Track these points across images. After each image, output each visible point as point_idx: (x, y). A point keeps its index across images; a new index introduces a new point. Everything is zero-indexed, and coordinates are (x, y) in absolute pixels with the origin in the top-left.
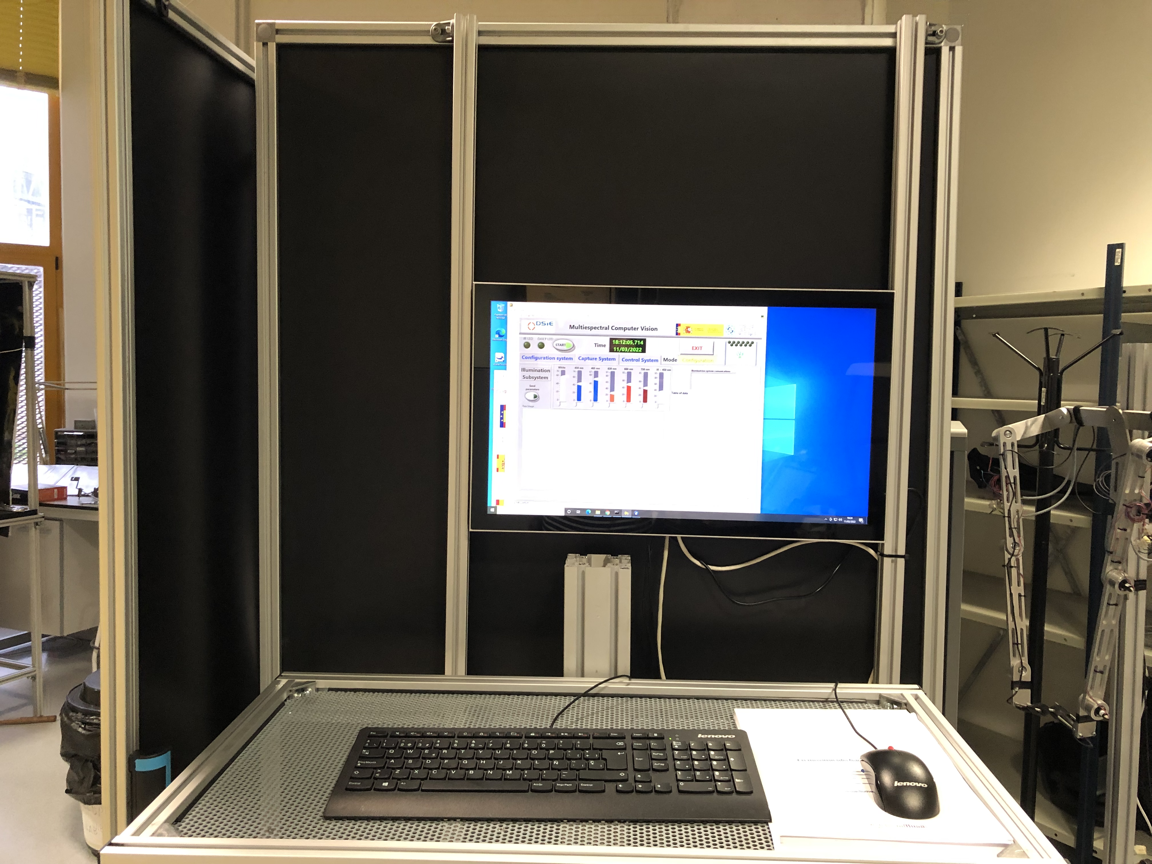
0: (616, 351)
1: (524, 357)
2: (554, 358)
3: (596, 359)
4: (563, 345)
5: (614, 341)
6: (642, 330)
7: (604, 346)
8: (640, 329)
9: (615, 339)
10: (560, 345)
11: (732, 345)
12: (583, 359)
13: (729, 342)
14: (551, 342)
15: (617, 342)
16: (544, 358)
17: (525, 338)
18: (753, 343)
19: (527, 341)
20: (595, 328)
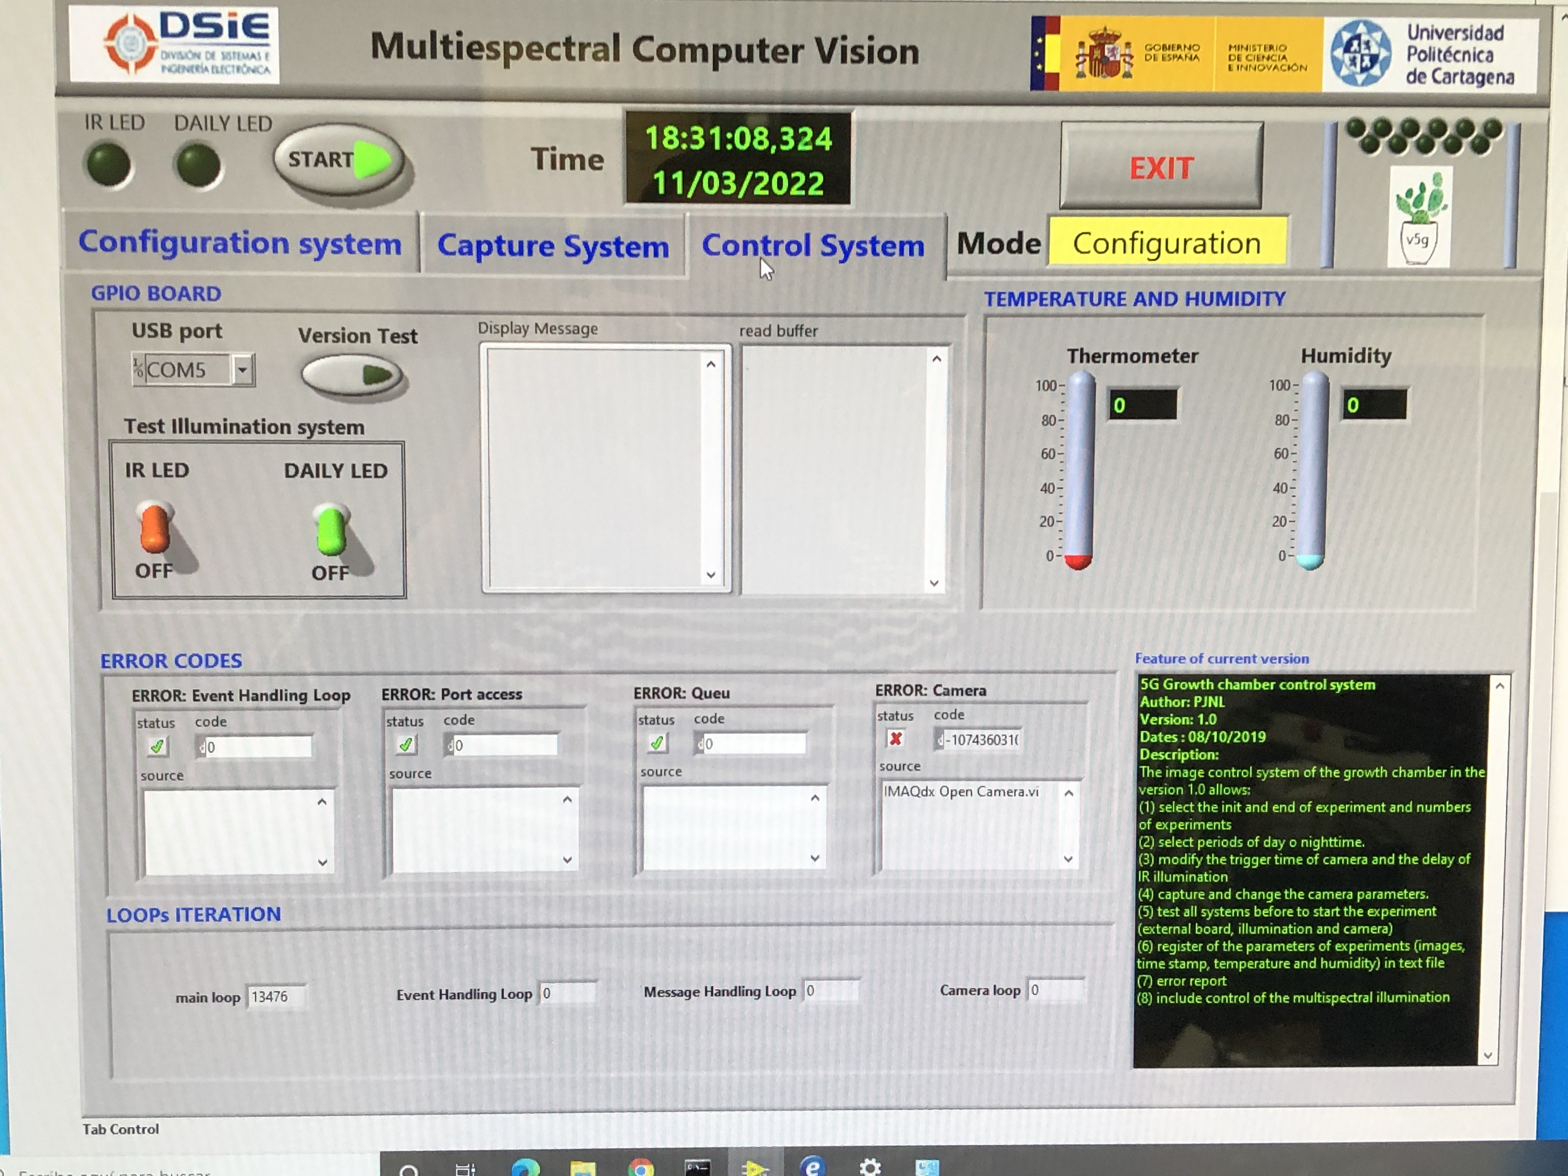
0: (671, 196)
1: (92, 241)
2: (279, 244)
3: (546, 248)
4: (334, 158)
5: (652, 130)
6: (826, 59)
7: (595, 162)
8: (810, 53)
9: (662, 120)
10: (321, 159)
11: (1370, 147)
12: (466, 248)
13: (1356, 128)
14: (260, 140)
15: (671, 139)
16: (221, 246)
17: (93, 121)
18: (1494, 129)
19: (104, 134)
20: (533, 51)
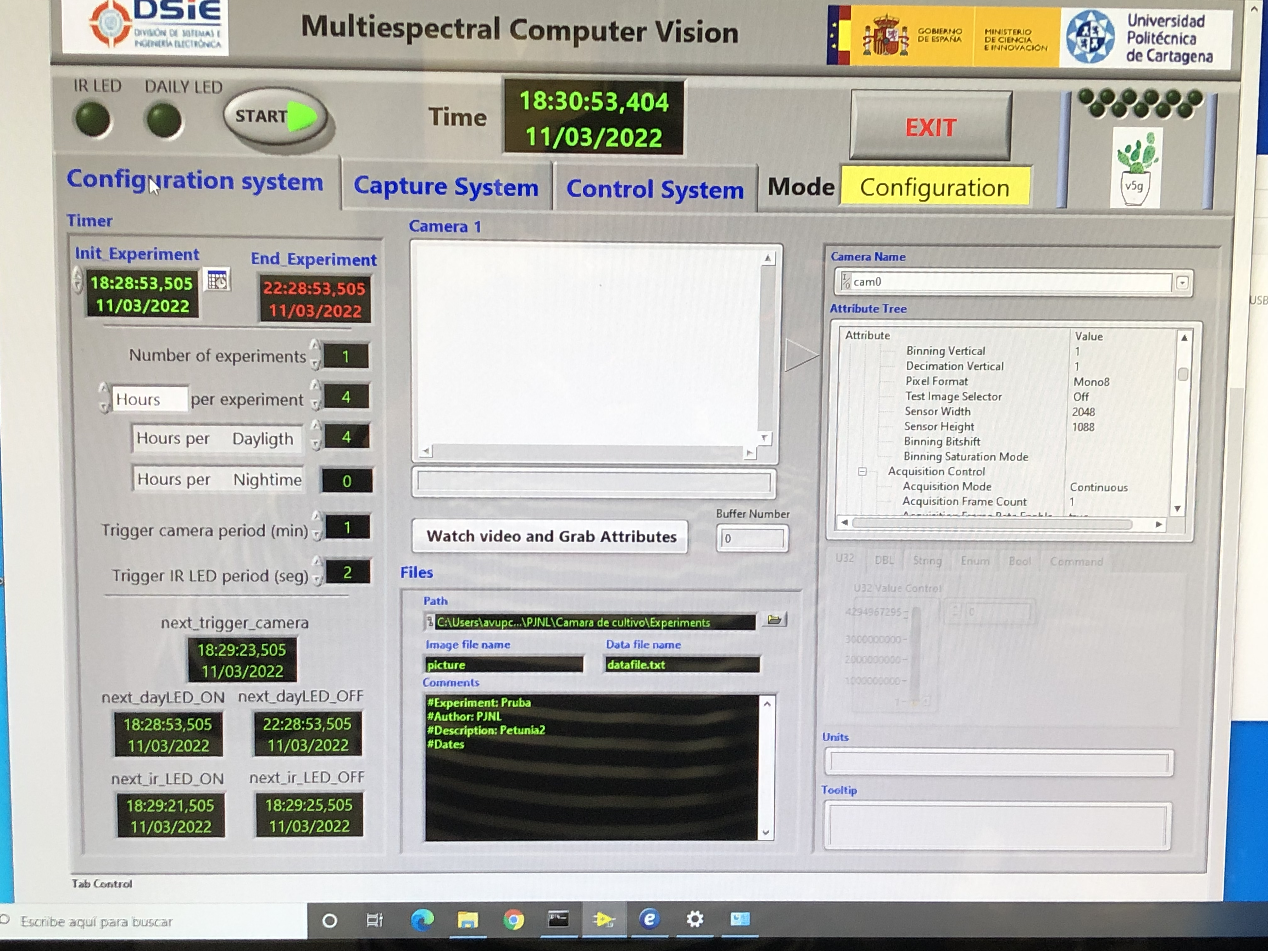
0: (540, 147)
1: (77, 178)
2: (227, 181)
3: (440, 188)
4: (272, 115)
5: (526, 94)
6: (665, 38)
7: (480, 119)
9: (533, 86)
10: (261, 116)
11: (1097, 112)
12: (377, 188)
13: (1086, 96)
14: (213, 100)
15: (540, 102)
16: (180, 183)
17: (81, 85)
18: (1196, 97)
19: (90, 95)
20: (431, 30)
